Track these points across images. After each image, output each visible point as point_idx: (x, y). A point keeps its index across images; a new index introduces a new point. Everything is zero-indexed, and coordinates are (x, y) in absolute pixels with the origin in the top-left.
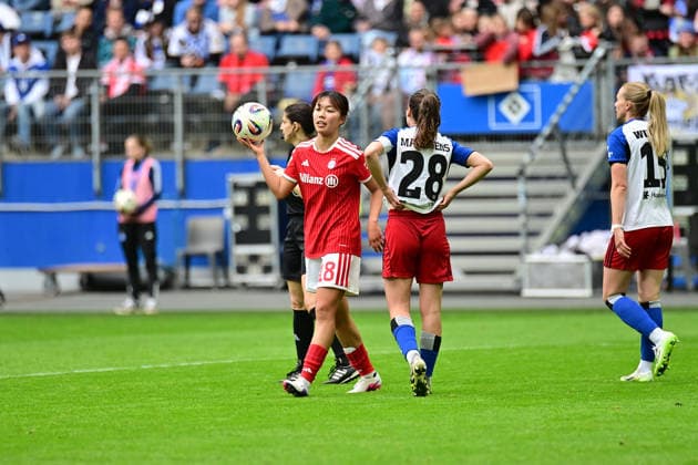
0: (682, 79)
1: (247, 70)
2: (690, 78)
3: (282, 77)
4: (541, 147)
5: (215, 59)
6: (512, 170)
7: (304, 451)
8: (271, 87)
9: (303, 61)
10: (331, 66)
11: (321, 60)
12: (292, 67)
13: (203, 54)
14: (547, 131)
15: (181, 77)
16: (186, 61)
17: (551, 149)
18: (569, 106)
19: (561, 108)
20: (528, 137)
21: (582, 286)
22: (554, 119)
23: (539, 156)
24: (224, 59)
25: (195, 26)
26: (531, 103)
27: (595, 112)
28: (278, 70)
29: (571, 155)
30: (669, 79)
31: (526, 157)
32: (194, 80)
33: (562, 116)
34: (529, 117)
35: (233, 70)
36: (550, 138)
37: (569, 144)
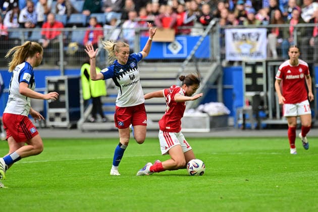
0: (249, 35)
1: (54, 29)
2: (253, 35)
3: (70, 33)
4: (187, 65)
5: (40, 24)
6: (173, 75)
7: (79, 202)
8: (65, 37)
9: (79, 25)
10: (92, 28)
11: (88, 25)
12: (74, 28)
13: (34, 22)
14: (189, 57)
15: (24, 32)
16: (27, 25)
17: (192, 66)
18: (199, 46)
19: (196, 48)
20: (181, 60)
21: (205, 127)
22: (193, 52)
23: (186, 69)
24: (44, 24)
25: (30, 9)
26: (182, 45)
27: (210, 49)
28: (68, 29)
29: (200, 68)
30: (244, 35)
31: (180, 69)
32: (30, 34)
33: (196, 51)
34: (181, 52)
35: (48, 29)
36: (191, 61)
37: (200, 63)
